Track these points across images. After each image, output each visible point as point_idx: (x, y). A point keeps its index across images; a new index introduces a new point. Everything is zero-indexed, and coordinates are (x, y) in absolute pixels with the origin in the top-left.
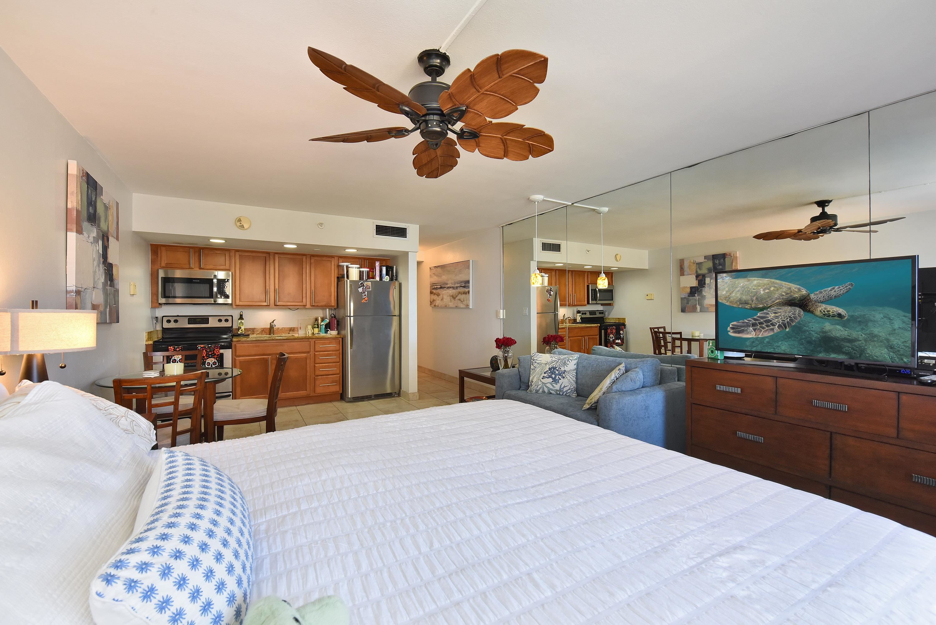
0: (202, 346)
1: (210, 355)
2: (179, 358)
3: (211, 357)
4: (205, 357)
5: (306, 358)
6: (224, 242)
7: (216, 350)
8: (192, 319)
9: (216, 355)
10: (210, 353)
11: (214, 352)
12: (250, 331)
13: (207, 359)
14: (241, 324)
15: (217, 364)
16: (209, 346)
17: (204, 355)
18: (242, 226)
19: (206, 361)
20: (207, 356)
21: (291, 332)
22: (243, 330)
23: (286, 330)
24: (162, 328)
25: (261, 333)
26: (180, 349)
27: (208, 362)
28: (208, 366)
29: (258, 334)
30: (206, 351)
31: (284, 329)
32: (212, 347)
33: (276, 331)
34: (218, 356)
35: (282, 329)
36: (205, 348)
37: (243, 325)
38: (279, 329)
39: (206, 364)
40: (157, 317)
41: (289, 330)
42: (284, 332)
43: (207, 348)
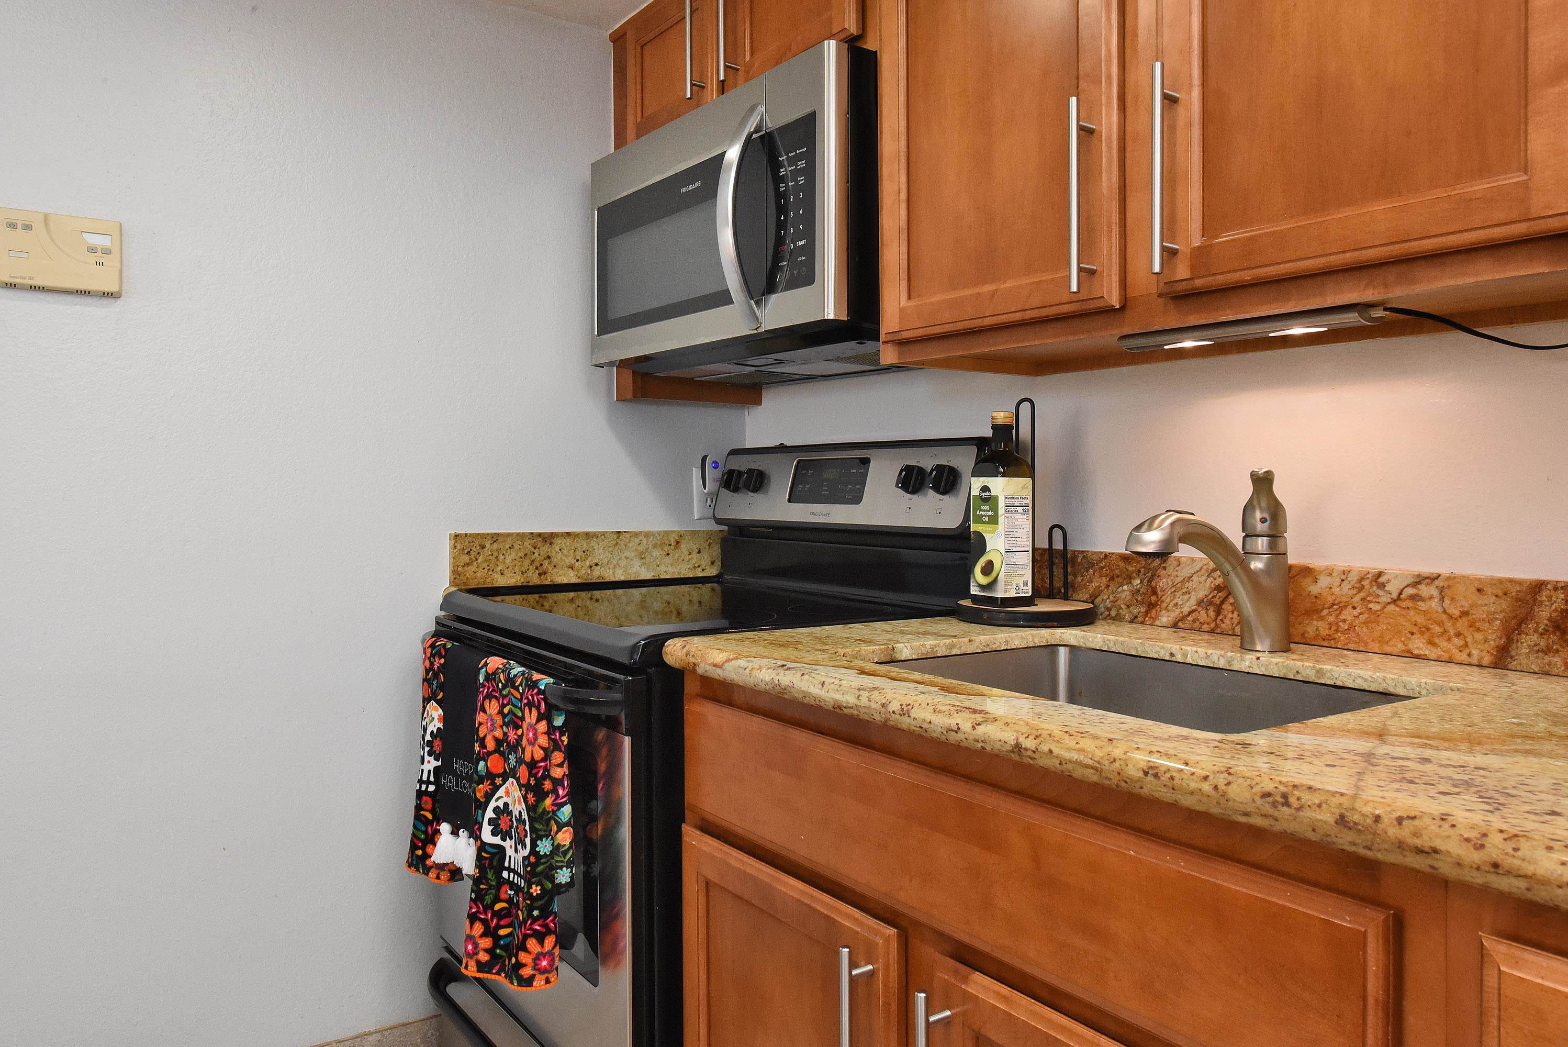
0: (495, 662)
1: (511, 747)
2: (432, 727)
3: (513, 773)
4: (495, 762)
7: (527, 714)
8: (815, 470)
10: (512, 737)
11: (523, 733)
13: (503, 776)
14: (986, 511)
17: (494, 746)
19: (492, 796)
20: (502, 755)
21: (1529, 640)
22: (997, 565)
23: (1465, 614)
24: (719, 521)
25: (1212, 614)
26: (442, 661)
27: (506, 805)
28: (504, 839)
29: (1183, 619)
30: (500, 712)
31: (1435, 593)
32: (517, 689)
33: (1348, 614)
34: (530, 775)
35: (1413, 597)
36: (498, 686)
37: (994, 520)
38: (1382, 586)
39: (490, 814)
40: (704, 459)
41: (1505, 622)
42: (1437, 629)
43: (504, 687)
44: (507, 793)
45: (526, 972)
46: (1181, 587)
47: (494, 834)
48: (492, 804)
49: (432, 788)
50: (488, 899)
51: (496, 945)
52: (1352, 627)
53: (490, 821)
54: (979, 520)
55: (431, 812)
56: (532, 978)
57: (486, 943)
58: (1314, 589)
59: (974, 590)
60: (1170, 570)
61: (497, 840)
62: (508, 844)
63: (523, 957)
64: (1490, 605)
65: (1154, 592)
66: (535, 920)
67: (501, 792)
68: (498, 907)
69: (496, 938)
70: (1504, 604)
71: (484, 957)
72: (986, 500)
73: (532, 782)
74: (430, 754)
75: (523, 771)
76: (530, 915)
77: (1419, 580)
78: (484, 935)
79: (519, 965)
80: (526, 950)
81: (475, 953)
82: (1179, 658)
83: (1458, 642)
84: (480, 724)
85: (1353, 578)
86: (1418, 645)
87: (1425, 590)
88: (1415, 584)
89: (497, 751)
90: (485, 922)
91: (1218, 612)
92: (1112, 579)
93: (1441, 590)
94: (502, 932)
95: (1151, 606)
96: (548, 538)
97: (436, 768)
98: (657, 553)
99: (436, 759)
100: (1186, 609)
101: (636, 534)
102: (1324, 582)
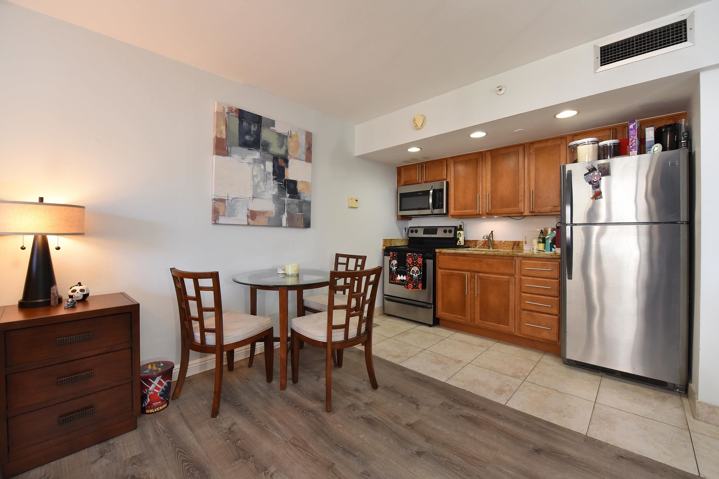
0: (410, 254)
1: (414, 263)
2: (395, 263)
3: (415, 266)
4: (411, 265)
5: (508, 282)
6: (418, 150)
7: (419, 258)
8: (427, 230)
9: (418, 264)
10: (415, 262)
11: (417, 261)
12: (473, 243)
13: (413, 267)
14: (459, 235)
15: (419, 273)
16: (415, 254)
17: (411, 263)
18: (416, 126)
19: (411, 269)
20: (413, 264)
21: (515, 246)
22: (461, 241)
23: (509, 244)
24: (409, 237)
25: (483, 246)
26: (396, 255)
27: (413, 270)
28: (413, 274)
29: (480, 247)
30: (412, 259)
31: (507, 243)
32: (416, 256)
33: (498, 245)
34: (420, 265)
35: (505, 243)
36: (412, 256)
37: (461, 236)
38: (502, 242)
39: (411, 271)
40: (405, 228)
41: (513, 245)
42: (507, 246)
43: (413, 256)
44: (413, 269)
45: (419, 288)
46: (479, 243)
47: (412, 273)
48: (411, 270)
49: (395, 271)
50: (412, 281)
51: (413, 286)
52: (499, 247)
53: (411, 272)
54: (458, 236)
55: (395, 274)
56: (420, 288)
57: (412, 286)
58: (495, 243)
59: (458, 244)
60: (478, 242)
61: (412, 274)
62: (414, 275)
63: (419, 286)
64: (512, 243)
65: (476, 244)
66: (420, 282)
67: (412, 268)
68: (413, 282)
69: (413, 285)
70: (513, 243)
71: (412, 287)
72: (459, 234)
73: (420, 266)
74: (395, 267)
75: (418, 265)
76: (420, 281)
77: (505, 241)
78: (412, 285)
79: (418, 287)
80: (419, 285)
81: (411, 287)
82: (483, 250)
83: (509, 247)
84: (408, 261)
85: (499, 241)
86: (505, 248)
87: (506, 242)
88: (505, 242)
89: (411, 264)
90: (412, 283)
91: (484, 246)
92: (471, 243)
93: (507, 242)
94: (414, 284)
95: (476, 246)
96: (391, 240)
97: (396, 268)
98: (401, 242)
99: (396, 267)
100: (480, 246)
101: (399, 239)
102: (496, 242)
